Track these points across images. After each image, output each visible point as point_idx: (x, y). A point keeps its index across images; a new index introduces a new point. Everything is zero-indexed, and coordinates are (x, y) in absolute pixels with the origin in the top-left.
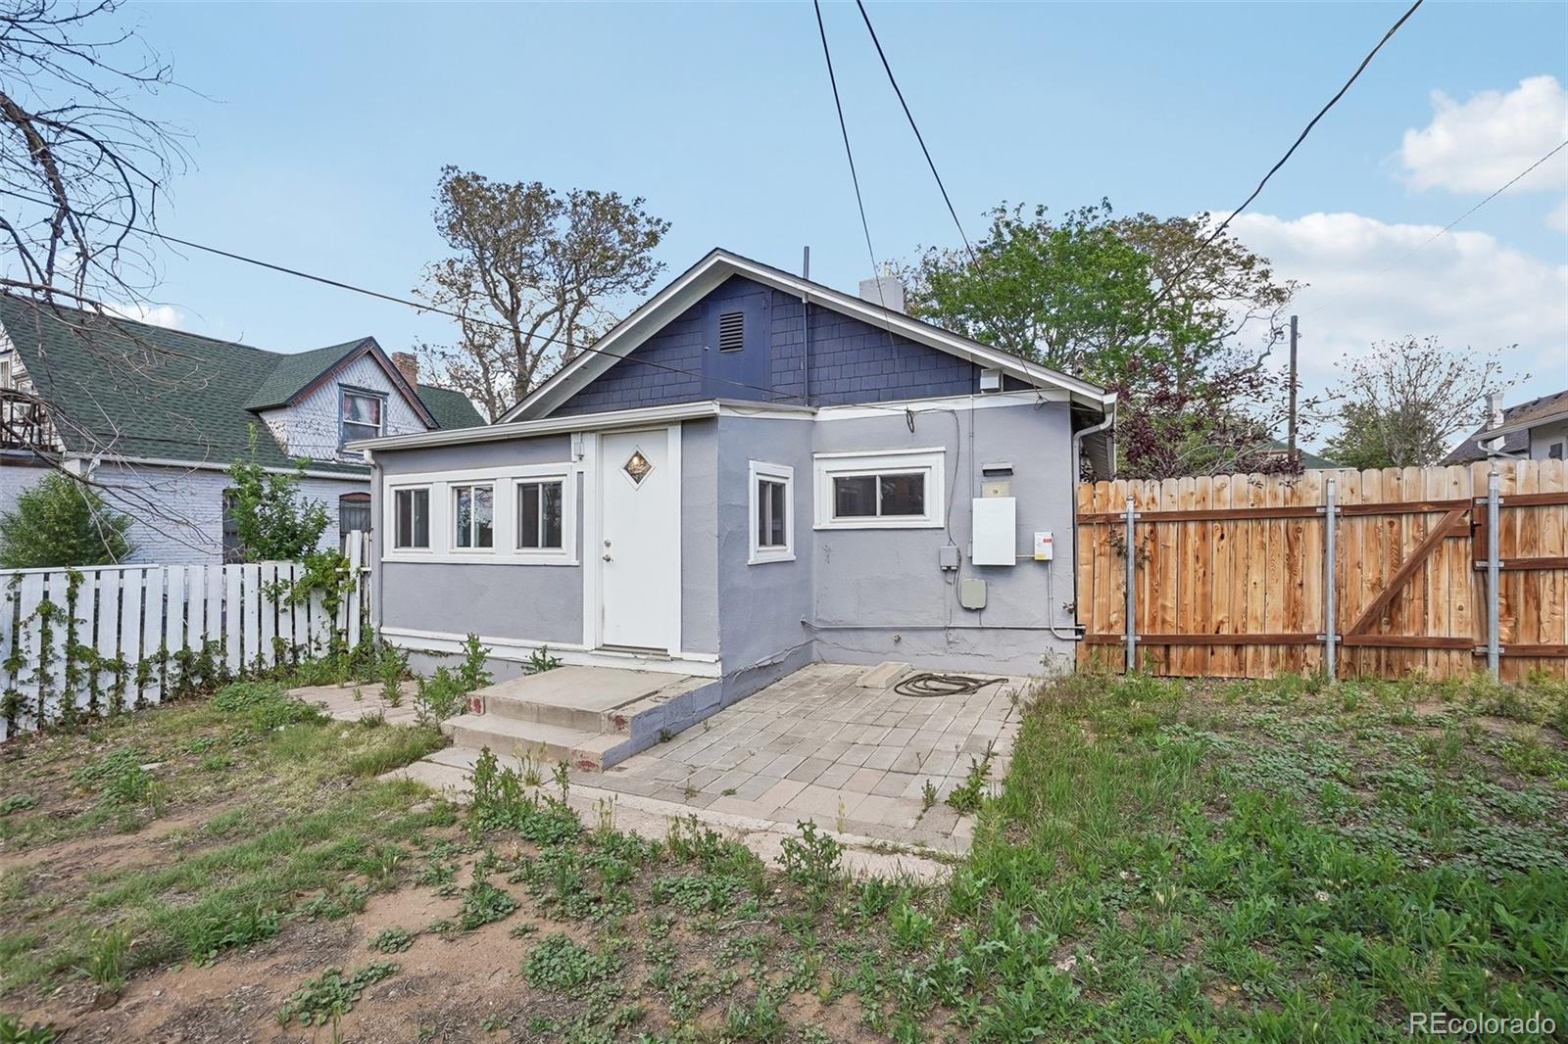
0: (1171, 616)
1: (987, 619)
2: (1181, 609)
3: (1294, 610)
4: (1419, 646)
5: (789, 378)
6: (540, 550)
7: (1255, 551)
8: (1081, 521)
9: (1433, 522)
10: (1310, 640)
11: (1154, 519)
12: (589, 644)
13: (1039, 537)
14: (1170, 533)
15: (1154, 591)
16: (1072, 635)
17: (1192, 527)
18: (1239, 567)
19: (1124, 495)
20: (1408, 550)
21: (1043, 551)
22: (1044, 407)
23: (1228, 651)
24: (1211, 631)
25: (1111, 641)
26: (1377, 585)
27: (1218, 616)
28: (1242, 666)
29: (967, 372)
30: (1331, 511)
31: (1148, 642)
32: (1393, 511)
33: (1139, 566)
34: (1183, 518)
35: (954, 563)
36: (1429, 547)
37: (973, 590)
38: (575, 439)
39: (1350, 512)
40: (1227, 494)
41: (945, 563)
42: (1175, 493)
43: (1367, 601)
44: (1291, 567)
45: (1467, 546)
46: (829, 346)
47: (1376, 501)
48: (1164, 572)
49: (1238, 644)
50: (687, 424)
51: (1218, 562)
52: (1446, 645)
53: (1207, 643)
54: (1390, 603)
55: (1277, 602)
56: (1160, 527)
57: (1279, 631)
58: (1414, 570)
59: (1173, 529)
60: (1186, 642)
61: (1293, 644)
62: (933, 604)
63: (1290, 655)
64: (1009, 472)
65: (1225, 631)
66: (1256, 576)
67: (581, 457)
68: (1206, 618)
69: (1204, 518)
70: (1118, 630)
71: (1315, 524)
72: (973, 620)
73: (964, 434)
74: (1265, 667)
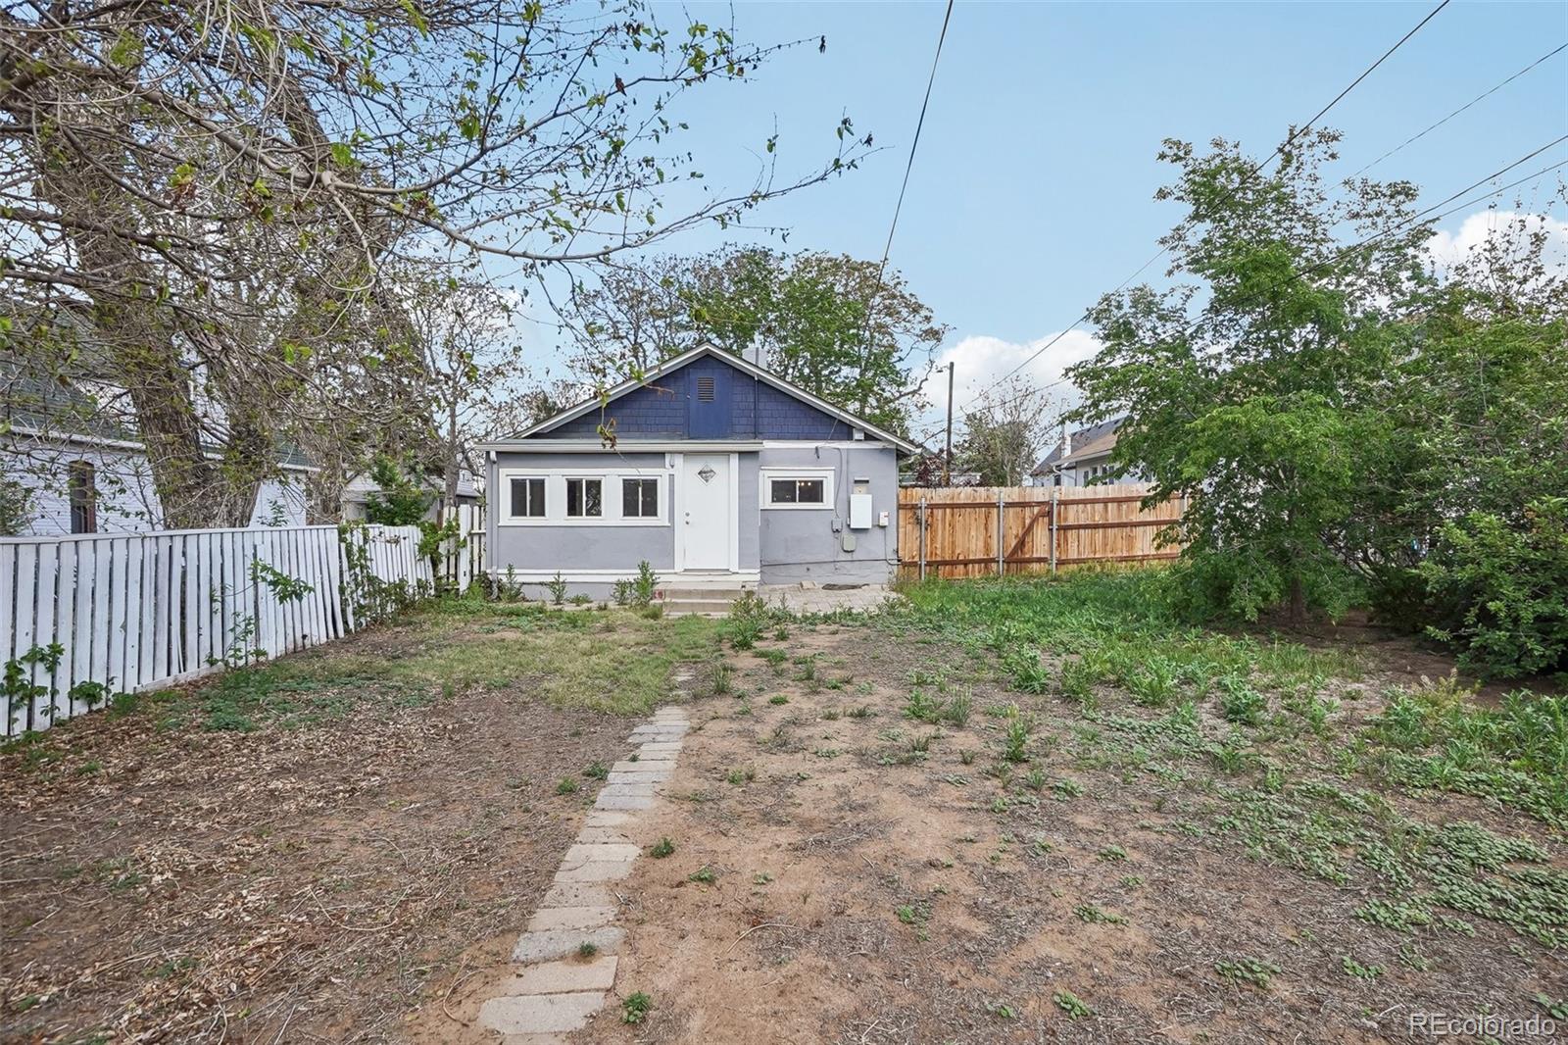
0: (938, 552)
1: (855, 556)
2: (943, 549)
3: (987, 548)
4: (1031, 561)
5: (744, 421)
6: (640, 517)
7: (973, 521)
8: (900, 507)
9: (1036, 510)
10: (993, 560)
11: (932, 507)
12: (678, 568)
13: (882, 514)
14: (939, 513)
15: (932, 540)
16: (896, 562)
17: (948, 510)
18: (967, 529)
19: (921, 496)
20: (1028, 521)
21: (884, 522)
22: (883, 450)
23: (962, 567)
24: (955, 558)
25: (914, 564)
26: (1016, 536)
27: (958, 551)
28: (967, 573)
29: (845, 429)
30: (1002, 504)
31: (929, 564)
32: (1023, 505)
33: (926, 529)
34: (944, 506)
35: (839, 528)
36: (1034, 520)
37: (850, 540)
38: (668, 458)
39: (1008, 505)
40: (962, 495)
41: (835, 528)
42: (940, 495)
43: (1014, 543)
44: (986, 529)
45: (1046, 519)
46: (767, 406)
47: (1017, 500)
48: (936, 531)
49: (966, 563)
50: (741, 453)
51: (958, 527)
52: (1040, 560)
53: (953, 563)
54: (1021, 544)
55: (981, 544)
56: (935, 511)
57: (982, 557)
58: (1029, 530)
59: (940, 511)
60: (945, 563)
61: (987, 562)
62: (827, 549)
63: (986, 567)
64: (867, 482)
65: (961, 558)
66: (973, 533)
67: (672, 466)
68: (953, 552)
69: (953, 506)
70: (916, 559)
71: (995, 510)
72: (848, 557)
73: (844, 462)
74: (976, 573)
